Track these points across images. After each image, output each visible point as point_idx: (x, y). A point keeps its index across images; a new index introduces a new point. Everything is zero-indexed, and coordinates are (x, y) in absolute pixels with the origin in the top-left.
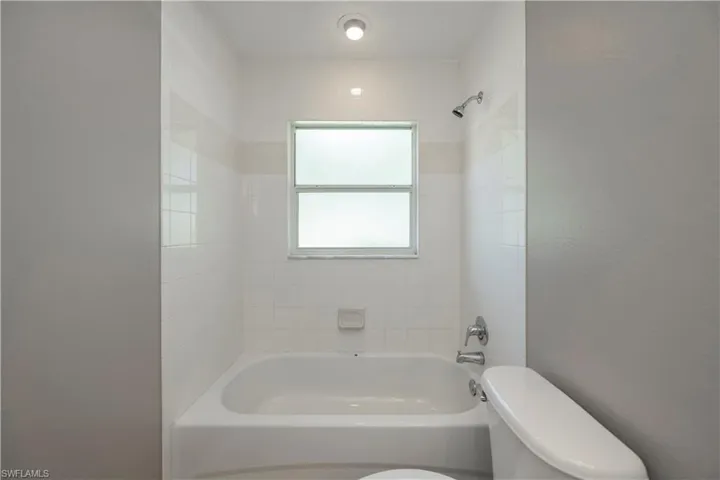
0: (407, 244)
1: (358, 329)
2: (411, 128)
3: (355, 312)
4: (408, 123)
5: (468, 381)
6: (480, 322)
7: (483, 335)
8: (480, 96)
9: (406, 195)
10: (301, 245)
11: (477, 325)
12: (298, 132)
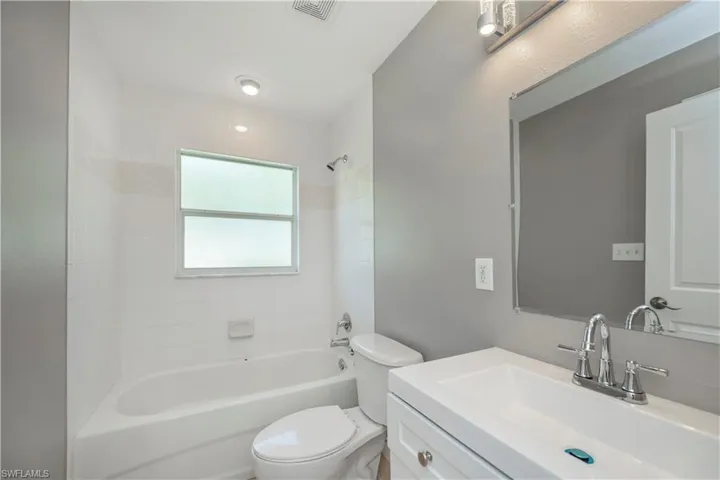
0: (289, 263)
1: (250, 337)
2: (291, 169)
3: (246, 324)
4: (290, 166)
5: (338, 361)
6: (346, 317)
7: (348, 326)
8: (345, 157)
9: (288, 224)
10: (186, 266)
11: (344, 319)
12: (183, 158)
